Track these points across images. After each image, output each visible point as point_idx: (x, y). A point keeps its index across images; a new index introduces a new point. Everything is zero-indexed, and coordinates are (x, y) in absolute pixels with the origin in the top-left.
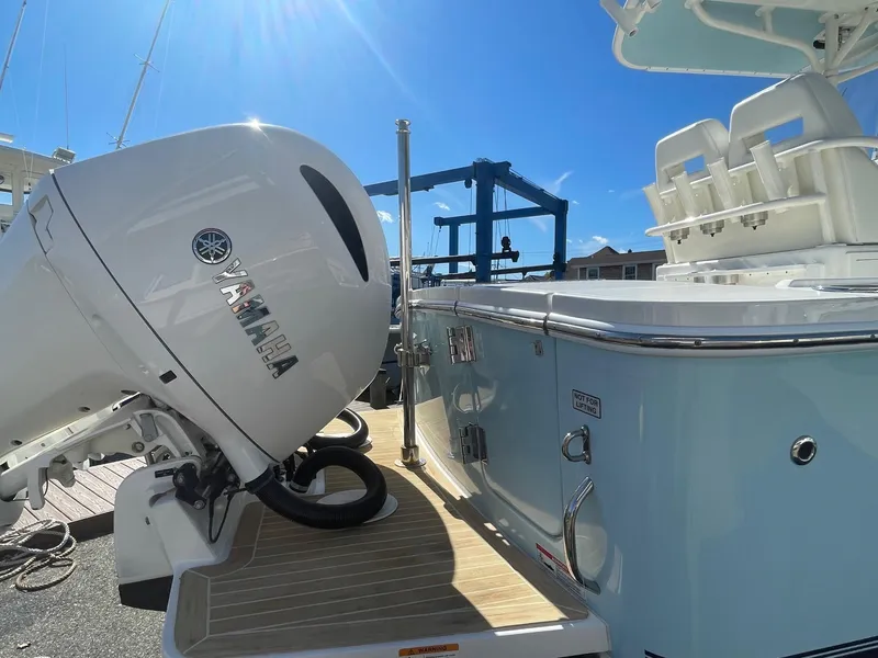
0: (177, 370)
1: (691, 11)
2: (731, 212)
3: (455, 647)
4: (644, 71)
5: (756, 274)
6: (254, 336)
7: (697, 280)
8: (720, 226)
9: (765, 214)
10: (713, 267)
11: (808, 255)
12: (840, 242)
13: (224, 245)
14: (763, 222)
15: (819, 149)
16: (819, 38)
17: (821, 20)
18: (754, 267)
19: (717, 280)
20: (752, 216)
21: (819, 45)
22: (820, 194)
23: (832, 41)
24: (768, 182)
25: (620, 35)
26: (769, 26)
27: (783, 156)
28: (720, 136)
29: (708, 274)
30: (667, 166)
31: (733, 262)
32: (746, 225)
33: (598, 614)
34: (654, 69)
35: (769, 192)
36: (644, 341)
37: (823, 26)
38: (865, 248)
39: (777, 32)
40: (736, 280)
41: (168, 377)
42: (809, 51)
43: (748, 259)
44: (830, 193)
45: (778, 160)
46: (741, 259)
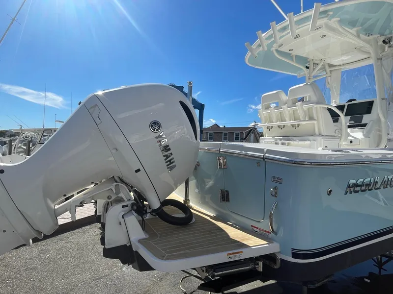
0: (141, 169)
1: (273, 51)
2: (289, 123)
3: (242, 252)
4: (254, 67)
5: (296, 143)
6: (165, 157)
7: (276, 143)
8: (284, 126)
9: (299, 124)
10: (281, 140)
11: (311, 138)
12: (320, 135)
13: (159, 127)
14: (298, 126)
15: (315, 106)
16: (307, 65)
17: (308, 60)
18: (294, 140)
19: (283, 144)
20: (295, 125)
21: (307, 67)
22: (315, 120)
23: (311, 67)
24: (300, 114)
25: (249, 54)
26: (295, 60)
27: (305, 107)
28: (284, 97)
29: (280, 142)
30: (265, 104)
31: (287, 138)
32: (293, 127)
33: (277, 242)
34: (257, 67)
35: (301, 118)
36: (295, 163)
37: (309, 62)
38: (328, 137)
39: (297, 62)
40: (289, 144)
41: (138, 171)
42: (305, 69)
43: (292, 137)
44: (318, 120)
45: (304, 108)
46: (290, 137)
